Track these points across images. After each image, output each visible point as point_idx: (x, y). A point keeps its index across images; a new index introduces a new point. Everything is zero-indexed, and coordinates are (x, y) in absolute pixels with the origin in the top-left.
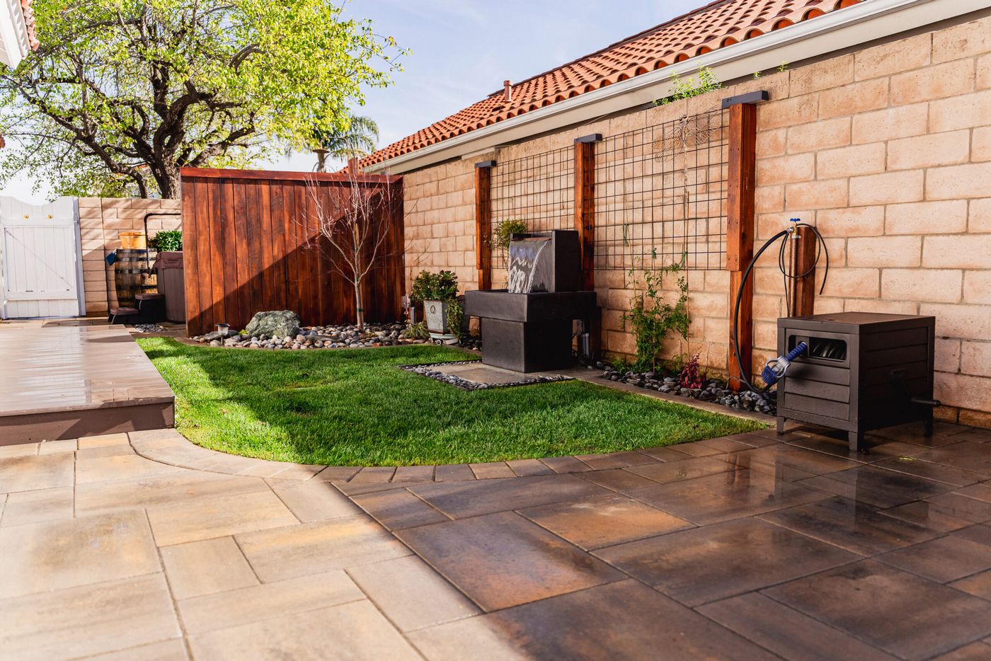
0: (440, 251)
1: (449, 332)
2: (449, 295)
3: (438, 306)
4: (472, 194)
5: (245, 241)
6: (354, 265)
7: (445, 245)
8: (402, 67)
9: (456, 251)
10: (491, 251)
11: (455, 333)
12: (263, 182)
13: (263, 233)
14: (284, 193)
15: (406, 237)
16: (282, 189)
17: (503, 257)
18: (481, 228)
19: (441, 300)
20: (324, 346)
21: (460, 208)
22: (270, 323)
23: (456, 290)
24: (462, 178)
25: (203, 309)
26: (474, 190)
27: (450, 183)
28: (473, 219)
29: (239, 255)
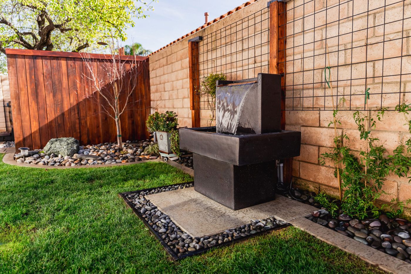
0: (169, 99)
1: (172, 153)
2: (172, 128)
3: (165, 135)
4: (187, 61)
5: (51, 94)
6: (115, 108)
7: (172, 95)
8: (153, 8)
9: (178, 98)
10: (199, 98)
11: (176, 153)
12: (62, 59)
13: (63, 90)
14: (76, 65)
15: (151, 92)
16: (74, 63)
17: (208, 101)
18: (193, 82)
19: (166, 131)
20: (87, 163)
21: (180, 72)
22: (57, 146)
23: (176, 124)
24: (180, 53)
25: (25, 136)
26: (188, 59)
27: (173, 57)
28: (188, 78)
29: (48, 103)
